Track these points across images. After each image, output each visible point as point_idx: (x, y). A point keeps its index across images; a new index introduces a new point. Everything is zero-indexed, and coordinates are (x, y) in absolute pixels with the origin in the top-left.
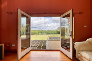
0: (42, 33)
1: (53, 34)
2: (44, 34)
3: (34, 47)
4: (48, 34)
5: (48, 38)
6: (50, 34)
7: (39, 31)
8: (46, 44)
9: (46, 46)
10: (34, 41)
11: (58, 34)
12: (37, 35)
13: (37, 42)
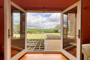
0: (40, 31)
1: (50, 33)
2: (42, 32)
3: (31, 47)
4: (45, 33)
5: (46, 37)
6: (48, 33)
7: (38, 29)
8: (44, 44)
9: (44, 47)
10: (31, 40)
11: (56, 32)
12: (35, 33)
13: (34, 41)
